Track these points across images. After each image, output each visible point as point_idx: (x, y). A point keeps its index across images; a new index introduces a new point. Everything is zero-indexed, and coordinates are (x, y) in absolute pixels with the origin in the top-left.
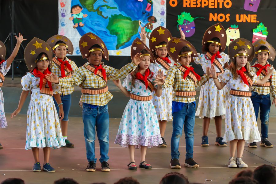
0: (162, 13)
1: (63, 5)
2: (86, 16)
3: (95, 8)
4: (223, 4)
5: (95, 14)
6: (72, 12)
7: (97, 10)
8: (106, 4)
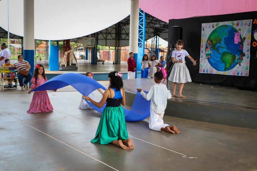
0: (248, 51)
1: (202, 47)
2: (212, 52)
3: (216, 48)
5: (215, 51)
6: (206, 50)
8: (221, 45)
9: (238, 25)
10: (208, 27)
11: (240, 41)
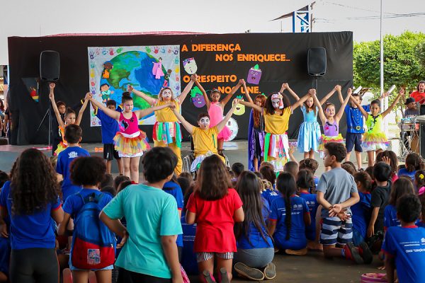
0: (178, 88)
1: (93, 84)
2: (113, 92)
3: (120, 86)
4: (229, 78)
6: (101, 90)
7: (122, 87)
8: (129, 81)
9: (156, 52)
10: (101, 54)
11: (164, 75)
